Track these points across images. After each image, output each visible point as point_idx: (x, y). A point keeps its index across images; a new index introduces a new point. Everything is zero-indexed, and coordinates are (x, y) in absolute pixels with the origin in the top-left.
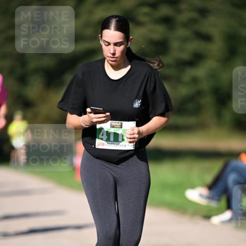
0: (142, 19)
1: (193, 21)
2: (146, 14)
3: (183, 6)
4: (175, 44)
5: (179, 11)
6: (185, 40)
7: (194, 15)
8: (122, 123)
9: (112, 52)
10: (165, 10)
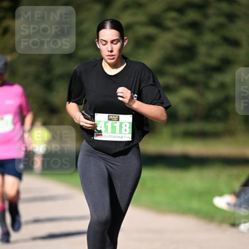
0: (169, 23)
1: (221, 26)
2: (173, 19)
3: (211, 11)
4: (202, 49)
5: (206, 16)
6: (213, 45)
7: (222, 20)
8: (119, 117)
9: (110, 49)
10: (192, 15)
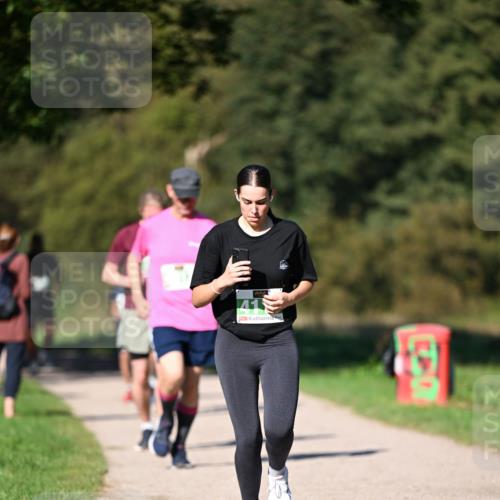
9: (254, 211)
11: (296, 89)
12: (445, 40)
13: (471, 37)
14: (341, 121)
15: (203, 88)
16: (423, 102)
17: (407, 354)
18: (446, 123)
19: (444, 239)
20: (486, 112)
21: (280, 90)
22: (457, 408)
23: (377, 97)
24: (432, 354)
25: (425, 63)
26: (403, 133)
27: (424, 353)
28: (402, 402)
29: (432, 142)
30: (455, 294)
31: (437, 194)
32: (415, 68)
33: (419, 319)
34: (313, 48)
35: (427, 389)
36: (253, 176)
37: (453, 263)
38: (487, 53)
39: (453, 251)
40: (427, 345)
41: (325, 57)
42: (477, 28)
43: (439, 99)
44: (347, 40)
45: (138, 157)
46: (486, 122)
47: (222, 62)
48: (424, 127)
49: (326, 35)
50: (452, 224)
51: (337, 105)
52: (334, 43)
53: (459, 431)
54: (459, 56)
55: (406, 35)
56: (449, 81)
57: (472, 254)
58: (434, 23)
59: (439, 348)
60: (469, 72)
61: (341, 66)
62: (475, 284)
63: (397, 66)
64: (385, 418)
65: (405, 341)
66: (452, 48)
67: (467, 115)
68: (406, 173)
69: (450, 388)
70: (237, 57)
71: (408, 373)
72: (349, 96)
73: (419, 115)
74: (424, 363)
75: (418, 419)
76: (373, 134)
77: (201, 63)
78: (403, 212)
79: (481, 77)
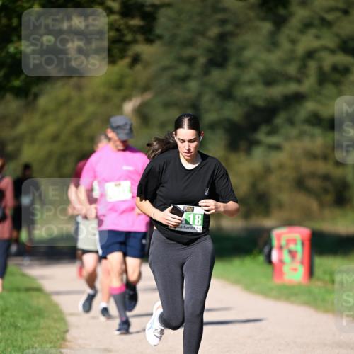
8: (193, 208)
9: (187, 148)
11: (202, 60)
12: (307, 26)
13: (325, 23)
14: (234, 83)
15: (136, 60)
16: (292, 69)
17: (281, 248)
18: (309, 84)
19: (307, 166)
20: (336, 76)
21: (191, 61)
22: (316, 286)
23: (260, 66)
24: (298, 248)
25: (293, 42)
26: (277, 91)
27: (292, 247)
28: (277, 282)
29: (298, 98)
30: (314, 205)
31: (301, 135)
32: (286, 45)
33: (289, 223)
34: (214, 31)
35: (294, 272)
36: (186, 122)
37: (313, 184)
38: (337, 35)
39: (313, 175)
40: (294, 241)
41: (222, 37)
42: (330, 17)
43: (303, 67)
44: (238, 26)
45: (90, 108)
46: (337, 83)
47: (149, 41)
48: (292, 87)
49: (223, 22)
50: (312, 156)
51: (231, 72)
52: (229, 28)
53: (317, 302)
54: (318, 37)
55: (280, 22)
56: (310, 54)
57: (326, 178)
58: (300, 14)
59: (303, 244)
60: (325, 48)
61: (234, 44)
62: (329, 198)
63: (273, 44)
64: (265, 293)
65: (279, 238)
66: (313, 31)
67: (323, 79)
68: (279, 120)
69: (311, 272)
70: (160, 37)
71: (281, 262)
72: (240, 65)
73: (288, 79)
74: (293, 254)
75: (288, 293)
76: (256, 92)
77: (135, 41)
78: (277, 148)
79: (333, 52)
